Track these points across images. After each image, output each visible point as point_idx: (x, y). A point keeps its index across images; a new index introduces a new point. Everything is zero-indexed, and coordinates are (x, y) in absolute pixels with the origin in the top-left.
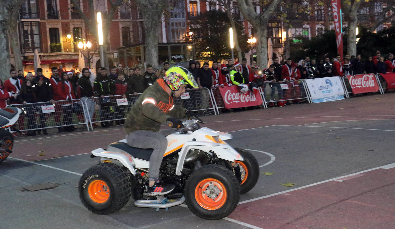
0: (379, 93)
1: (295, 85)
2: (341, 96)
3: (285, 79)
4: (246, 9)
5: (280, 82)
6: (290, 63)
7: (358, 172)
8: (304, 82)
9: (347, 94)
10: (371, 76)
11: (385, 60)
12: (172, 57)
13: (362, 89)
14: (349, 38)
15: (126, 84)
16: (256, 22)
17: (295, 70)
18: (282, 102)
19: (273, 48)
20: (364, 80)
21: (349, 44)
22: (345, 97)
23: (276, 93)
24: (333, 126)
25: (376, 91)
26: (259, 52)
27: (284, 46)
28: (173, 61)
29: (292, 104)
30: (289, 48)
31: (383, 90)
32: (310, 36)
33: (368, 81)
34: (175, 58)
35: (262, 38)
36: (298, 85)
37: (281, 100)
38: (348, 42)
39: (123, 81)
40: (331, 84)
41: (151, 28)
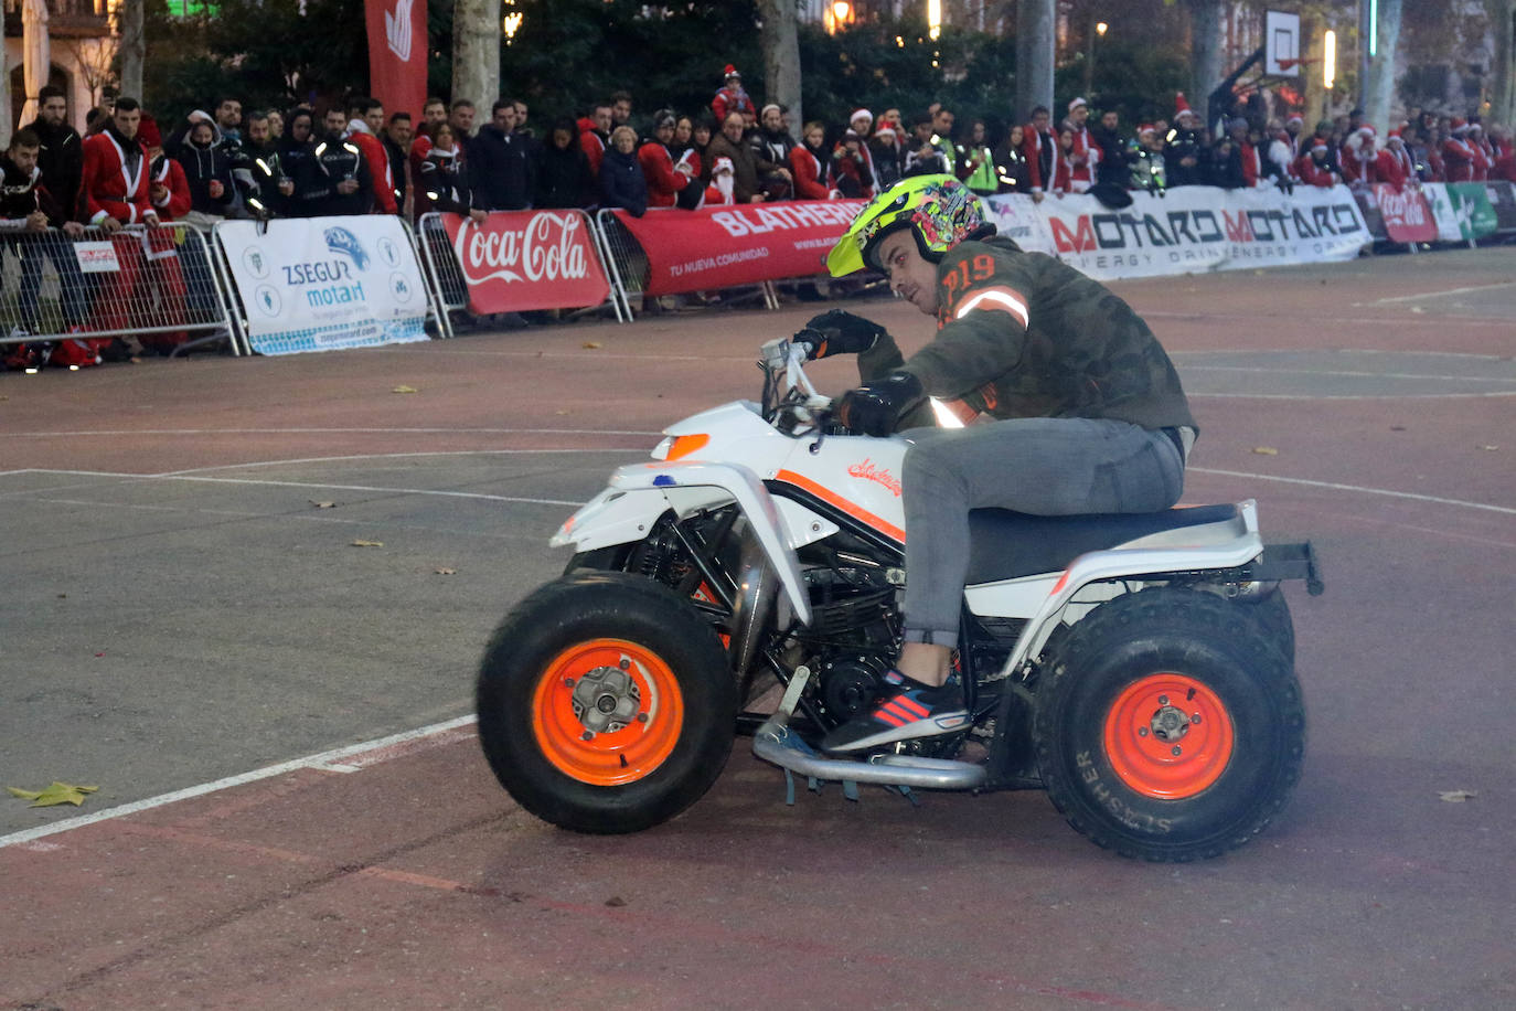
0: (605, 314)
1: (154, 251)
2: (411, 324)
3: (102, 215)
5: (72, 232)
6: (134, 126)
7: (445, 718)
8: (208, 236)
9: (441, 314)
10: (569, 222)
11: (639, 144)
13: (523, 286)
17: (158, 166)
18: (81, 344)
19: (52, 36)
20: (535, 242)
21: (459, 43)
22: (430, 328)
23: (51, 289)
24: (348, 479)
25: (594, 304)
27: (114, 32)
29: (142, 355)
30: (141, 43)
31: (629, 300)
33: (554, 247)
36: (171, 253)
37: (75, 334)
38: (455, 31)
40: (359, 257)
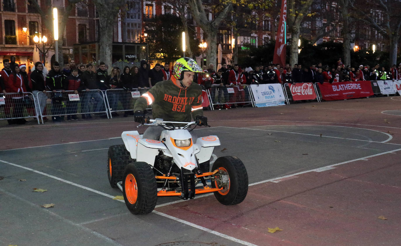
0: (316, 101)
1: (240, 89)
2: (282, 102)
3: (232, 84)
4: (199, 15)
5: (227, 86)
6: (237, 68)
7: (293, 173)
8: (249, 87)
9: (287, 100)
10: (310, 85)
11: (322, 71)
12: (126, 56)
13: (301, 96)
14: (292, 49)
15: (79, 80)
16: (207, 28)
17: (241, 75)
18: (228, 105)
19: (223, 53)
20: (304, 88)
21: (291, 54)
22: (286, 103)
24: (274, 130)
25: (314, 99)
26: (209, 57)
27: (233, 52)
28: (127, 60)
29: (238, 107)
30: (237, 55)
31: (320, 98)
32: (257, 45)
33: (307, 89)
34: (129, 57)
35: (212, 43)
36: (243, 90)
37: (227, 103)
38: (290, 52)
39: (76, 77)
40: (274, 91)
41: (106, 26)
